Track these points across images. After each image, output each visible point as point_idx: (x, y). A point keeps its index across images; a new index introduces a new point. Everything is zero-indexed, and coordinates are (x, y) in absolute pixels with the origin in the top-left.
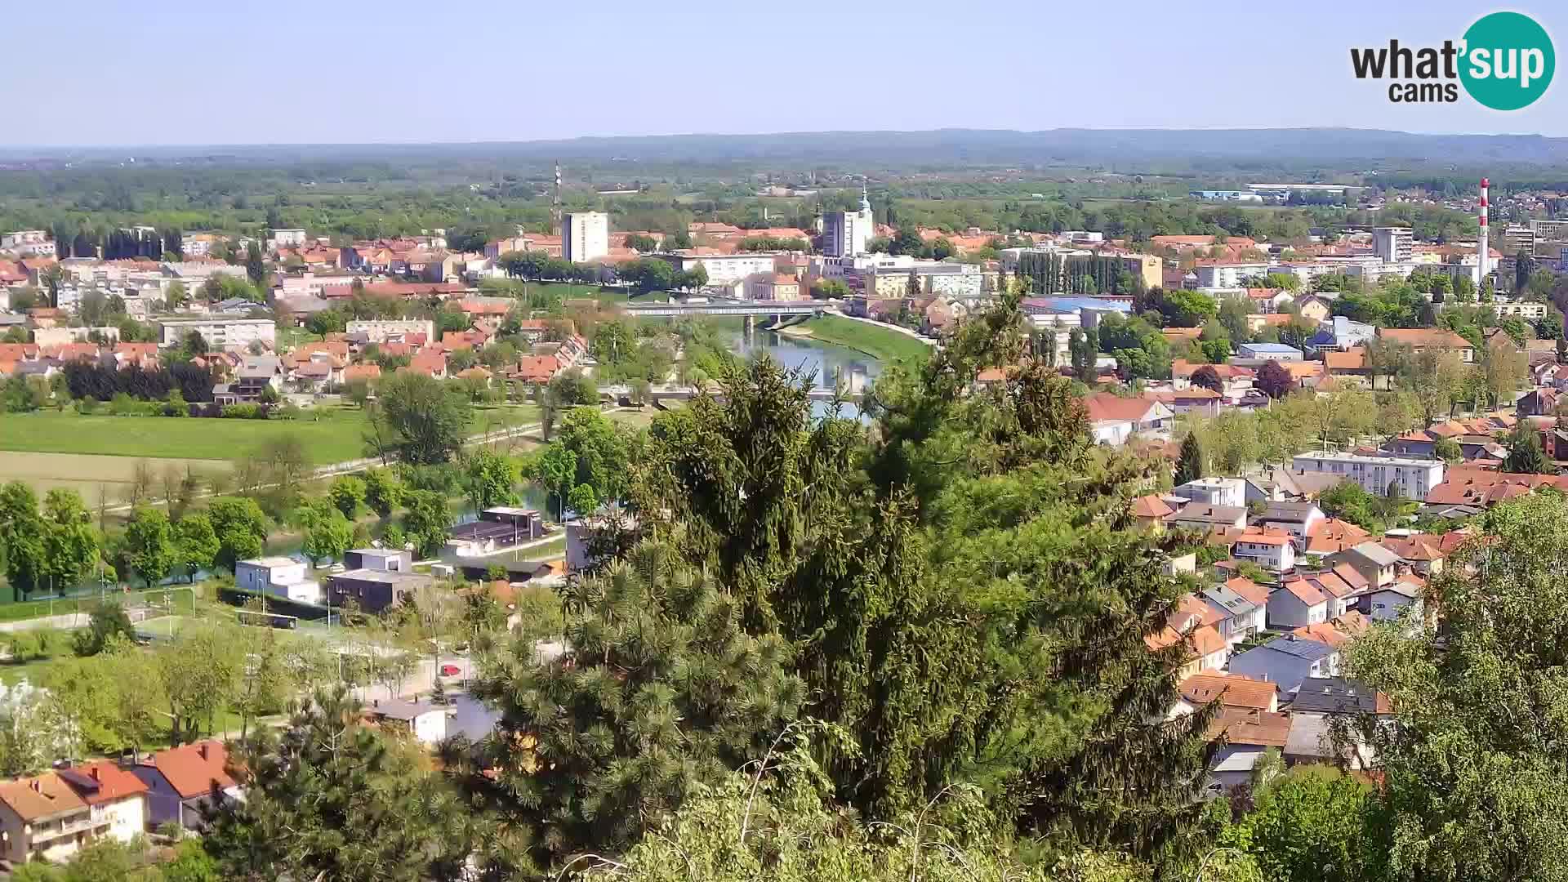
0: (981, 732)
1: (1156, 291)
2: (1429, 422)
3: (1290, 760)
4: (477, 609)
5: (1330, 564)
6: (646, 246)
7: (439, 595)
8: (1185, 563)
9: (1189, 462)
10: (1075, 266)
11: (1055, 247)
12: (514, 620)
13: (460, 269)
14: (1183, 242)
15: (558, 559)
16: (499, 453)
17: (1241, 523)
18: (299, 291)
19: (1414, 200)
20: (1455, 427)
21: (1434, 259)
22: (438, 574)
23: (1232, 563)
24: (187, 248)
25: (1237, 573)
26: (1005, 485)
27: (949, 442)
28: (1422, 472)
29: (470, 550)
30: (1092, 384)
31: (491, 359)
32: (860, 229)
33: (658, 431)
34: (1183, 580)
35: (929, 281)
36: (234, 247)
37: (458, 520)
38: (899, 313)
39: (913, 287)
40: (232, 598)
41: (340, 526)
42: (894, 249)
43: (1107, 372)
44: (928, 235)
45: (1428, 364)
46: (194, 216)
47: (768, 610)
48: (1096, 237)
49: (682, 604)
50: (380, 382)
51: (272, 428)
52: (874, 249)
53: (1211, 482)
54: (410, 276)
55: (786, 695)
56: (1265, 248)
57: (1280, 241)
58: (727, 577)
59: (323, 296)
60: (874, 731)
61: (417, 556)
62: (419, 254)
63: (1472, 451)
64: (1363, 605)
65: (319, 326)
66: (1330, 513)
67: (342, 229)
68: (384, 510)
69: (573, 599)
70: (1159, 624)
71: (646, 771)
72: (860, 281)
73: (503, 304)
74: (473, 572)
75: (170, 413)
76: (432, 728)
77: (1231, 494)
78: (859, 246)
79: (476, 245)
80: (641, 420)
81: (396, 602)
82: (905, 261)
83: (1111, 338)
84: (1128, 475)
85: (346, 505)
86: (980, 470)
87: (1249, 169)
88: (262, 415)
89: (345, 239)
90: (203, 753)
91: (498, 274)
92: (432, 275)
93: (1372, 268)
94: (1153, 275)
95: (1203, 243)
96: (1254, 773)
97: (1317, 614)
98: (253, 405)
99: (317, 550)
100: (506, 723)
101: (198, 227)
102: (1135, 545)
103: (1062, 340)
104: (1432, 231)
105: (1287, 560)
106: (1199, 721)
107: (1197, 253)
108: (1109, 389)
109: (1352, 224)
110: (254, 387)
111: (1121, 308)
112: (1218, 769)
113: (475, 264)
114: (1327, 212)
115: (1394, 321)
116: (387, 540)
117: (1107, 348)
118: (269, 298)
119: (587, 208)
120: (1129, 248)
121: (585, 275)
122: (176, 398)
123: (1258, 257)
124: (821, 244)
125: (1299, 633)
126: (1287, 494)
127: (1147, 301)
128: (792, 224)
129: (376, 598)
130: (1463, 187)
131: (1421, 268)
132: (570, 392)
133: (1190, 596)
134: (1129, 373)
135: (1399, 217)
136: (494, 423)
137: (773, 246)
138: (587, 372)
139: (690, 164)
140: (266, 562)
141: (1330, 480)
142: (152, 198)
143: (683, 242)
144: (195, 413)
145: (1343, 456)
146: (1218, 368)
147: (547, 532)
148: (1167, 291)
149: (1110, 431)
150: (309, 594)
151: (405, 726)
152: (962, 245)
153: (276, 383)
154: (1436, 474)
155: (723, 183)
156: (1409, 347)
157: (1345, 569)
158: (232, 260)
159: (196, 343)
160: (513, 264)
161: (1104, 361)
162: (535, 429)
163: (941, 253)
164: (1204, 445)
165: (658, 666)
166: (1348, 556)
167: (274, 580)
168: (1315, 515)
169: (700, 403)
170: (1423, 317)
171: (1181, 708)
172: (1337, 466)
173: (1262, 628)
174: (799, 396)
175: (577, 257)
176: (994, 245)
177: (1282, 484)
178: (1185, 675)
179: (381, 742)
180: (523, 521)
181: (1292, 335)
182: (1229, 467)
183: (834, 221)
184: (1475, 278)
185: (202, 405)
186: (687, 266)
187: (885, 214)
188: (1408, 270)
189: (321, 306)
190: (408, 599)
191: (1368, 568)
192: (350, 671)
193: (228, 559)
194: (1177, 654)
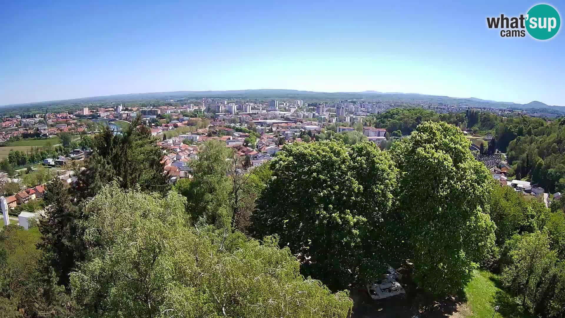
0: (139, 177)
1: (160, 114)
2: (197, 130)
3: (181, 177)
4: (74, 164)
5: (184, 150)
6: (93, 112)
7: (69, 162)
8: (165, 151)
9: (165, 138)
10: (149, 111)
11: (145, 109)
12: (78, 165)
13: (70, 117)
14: (163, 107)
15: (83, 156)
16: (75, 142)
17: (172, 145)
18: (50, 122)
19: (194, 100)
20: (200, 131)
21: (197, 108)
22: (69, 159)
23: (171, 151)
24: (36, 116)
25: (171, 152)
26: (140, 142)
27: (132, 137)
28: (196, 137)
29: (72, 156)
30: (151, 127)
31: (74, 129)
32: (121, 108)
33: (95, 137)
34: (165, 154)
35: (130, 114)
36: (42, 116)
37: (71, 151)
38: (126, 119)
39: (127, 115)
40: (43, 165)
41: (56, 154)
42: (125, 110)
43: (153, 126)
44: (129, 108)
45: (196, 122)
46: (37, 112)
47: (110, 161)
48: (151, 107)
49: (99, 162)
50: (60, 133)
51: (48, 140)
52: (122, 110)
53: (168, 140)
54: (63, 118)
55: (113, 173)
56: (174, 108)
57: (176, 107)
58: (104, 157)
59: (53, 122)
60: (125, 177)
61: (66, 157)
62: (65, 115)
63: (203, 134)
64: (189, 155)
65: (52, 126)
66: (184, 143)
67: (55, 112)
68: (62, 151)
69: (85, 162)
70: (161, 160)
71: (96, 185)
72: (121, 115)
73: (75, 121)
74: (73, 159)
75: (35, 139)
76: (69, 181)
77: (170, 141)
78: (120, 110)
79: (72, 114)
80: (93, 136)
81: (64, 164)
82: (126, 112)
83: (154, 121)
84: (156, 140)
85: (57, 151)
86: (136, 140)
87: (172, 97)
88: (46, 139)
89: (55, 113)
90: (42, 187)
91: (75, 117)
92: (66, 118)
93: (188, 110)
94: (159, 113)
95: (166, 107)
96: (176, 179)
97: (183, 158)
98: (45, 138)
99: (54, 157)
100: (78, 179)
101: (38, 113)
102: (158, 149)
103: (147, 121)
104: (196, 104)
105: (178, 150)
106: (168, 173)
107: (165, 109)
108: (154, 128)
109: (186, 104)
110: (45, 135)
111: (155, 117)
112: (171, 179)
113: (72, 116)
114: (182, 102)
115: (191, 117)
116: (62, 155)
117: (153, 123)
118: (47, 123)
119: (85, 107)
120: (156, 108)
121: (85, 116)
122: (36, 137)
123: (173, 109)
124: (116, 110)
125: (180, 160)
126: (178, 141)
127: (158, 116)
128: (112, 108)
129: (61, 163)
130: (201, 98)
131: (195, 109)
132: (84, 133)
133: (165, 156)
134: (156, 126)
135: (192, 102)
136: (74, 138)
137: (109, 111)
138: (86, 130)
139: (99, 100)
140: (47, 159)
141: (184, 139)
142: (32, 110)
143: (98, 111)
144: (38, 139)
145: (185, 136)
146: (168, 124)
147: (82, 153)
148: (161, 114)
149: (154, 134)
150: (53, 163)
151: (66, 181)
152: (134, 109)
153: (48, 134)
154: (198, 137)
155: (103, 103)
156: (193, 120)
157: (186, 151)
158: (42, 118)
159: (38, 130)
160: (76, 116)
161: (153, 124)
162: (79, 138)
163: (131, 110)
164: (166, 135)
165: (96, 170)
166: (186, 149)
167: (49, 162)
168: (182, 144)
169: (100, 133)
170: (196, 116)
171: (165, 171)
172: (184, 137)
173: (175, 160)
174: (113, 131)
175: (84, 114)
176: (138, 109)
177: (177, 139)
178: (165, 167)
179: (63, 183)
180: (79, 151)
181: (178, 119)
182: (170, 138)
183: (117, 107)
184: (202, 111)
185: (39, 138)
186: (98, 114)
187: (124, 106)
188: (193, 110)
189: (53, 123)
190: (65, 163)
191: (190, 151)
192: (59, 174)
193: (43, 159)
194: (164, 164)
